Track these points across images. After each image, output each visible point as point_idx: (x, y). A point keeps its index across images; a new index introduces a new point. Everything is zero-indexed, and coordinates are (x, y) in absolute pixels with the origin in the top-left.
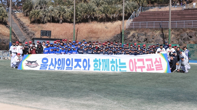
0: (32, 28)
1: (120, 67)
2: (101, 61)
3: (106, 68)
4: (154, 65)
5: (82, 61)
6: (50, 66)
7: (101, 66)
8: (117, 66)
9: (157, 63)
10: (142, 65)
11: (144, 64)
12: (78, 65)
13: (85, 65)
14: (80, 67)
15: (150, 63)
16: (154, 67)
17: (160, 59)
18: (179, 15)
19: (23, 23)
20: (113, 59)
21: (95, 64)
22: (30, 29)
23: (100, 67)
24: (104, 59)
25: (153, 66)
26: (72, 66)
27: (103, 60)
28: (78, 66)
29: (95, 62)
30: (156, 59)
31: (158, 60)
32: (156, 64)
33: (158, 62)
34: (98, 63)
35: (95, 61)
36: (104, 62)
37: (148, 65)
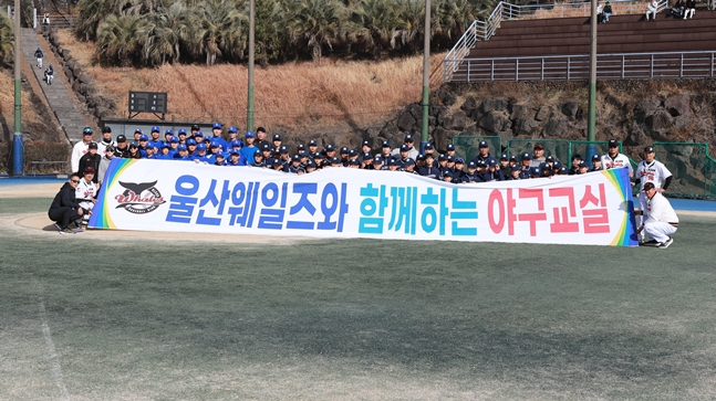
0: (106, 84)
1: (454, 215)
2: (388, 194)
3: (404, 216)
4: (579, 210)
5: (320, 190)
6: (203, 202)
7: (388, 211)
8: (444, 211)
9: (590, 206)
10: (536, 210)
11: (541, 207)
12: (304, 203)
13: (329, 204)
14: (312, 210)
15: (563, 201)
16: (579, 219)
17: (602, 187)
18: (638, 31)
19: (79, 65)
20: (430, 190)
21: (364, 204)
22: (99, 85)
23: (382, 213)
24: (398, 186)
25: (573, 214)
26: (283, 205)
27: (394, 190)
28: (303, 208)
29: (364, 198)
30: (588, 188)
31: (596, 193)
32: (586, 208)
33: (595, 201)
34: (377, 200)
35: (368, 191)
36: (399, 198)
37: (556, 210)
